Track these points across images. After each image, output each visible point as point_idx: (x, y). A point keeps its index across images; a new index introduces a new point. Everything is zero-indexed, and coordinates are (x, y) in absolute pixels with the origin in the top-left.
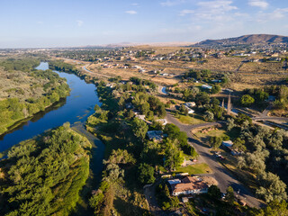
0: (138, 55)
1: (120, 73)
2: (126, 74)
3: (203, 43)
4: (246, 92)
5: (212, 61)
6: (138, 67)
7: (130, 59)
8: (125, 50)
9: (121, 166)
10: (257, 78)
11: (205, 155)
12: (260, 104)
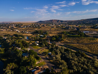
0: (16, 26)
1: (9, 33)
3: (39, 22)
5: (42, 28)
6: (17, 30)
7: (13, 27)
8: (11, 24)
10: (56, 32)
11: (43, 58)
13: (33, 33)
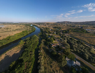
0: (47, 24)
1: (44, 27)
2: (45, 27)
4: (64, 30)
5: (59, 25)
6: (47, 26)
8: (45, 23)
9: (44, 42)
10: (66, 28)
11: (57, 40)
12: (66, 32)
13: (54, 28)
